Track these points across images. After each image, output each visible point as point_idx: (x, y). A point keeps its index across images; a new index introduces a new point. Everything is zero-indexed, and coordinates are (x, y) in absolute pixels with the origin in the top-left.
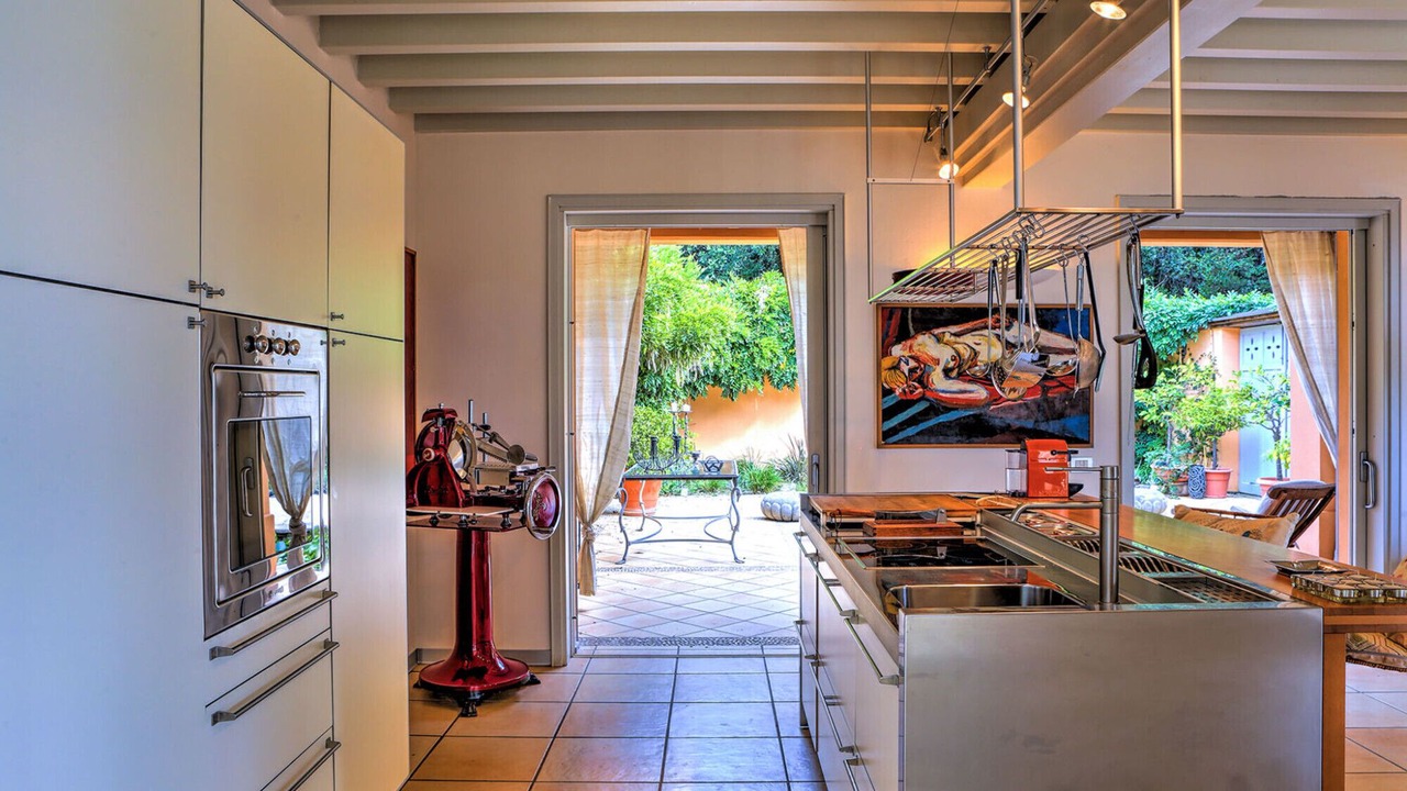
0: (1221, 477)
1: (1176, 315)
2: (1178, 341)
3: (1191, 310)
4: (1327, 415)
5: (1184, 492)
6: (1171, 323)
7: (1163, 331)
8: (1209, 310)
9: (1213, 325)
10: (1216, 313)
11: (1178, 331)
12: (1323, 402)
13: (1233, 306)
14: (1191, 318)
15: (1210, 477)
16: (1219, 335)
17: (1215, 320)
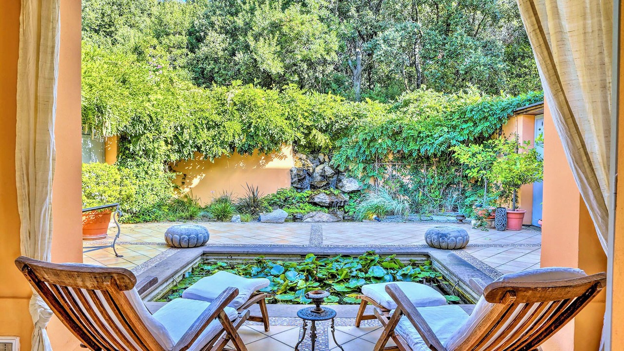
0: (518, 216)
1: (493, 108)
2: (495, 124)
3: (503, 104)
4: (591, 165)
5: (493, 226)
6: (490, 113)
7: (486, 118)
8: (515, 103)
9: (517, 113)
10: (519, 105)
11: (495, 118)
12: (584, 146)
13: (530, 100)
14: (503, 110)
15: (510, 216)
16: (521, 119)
17: (517, 109)
